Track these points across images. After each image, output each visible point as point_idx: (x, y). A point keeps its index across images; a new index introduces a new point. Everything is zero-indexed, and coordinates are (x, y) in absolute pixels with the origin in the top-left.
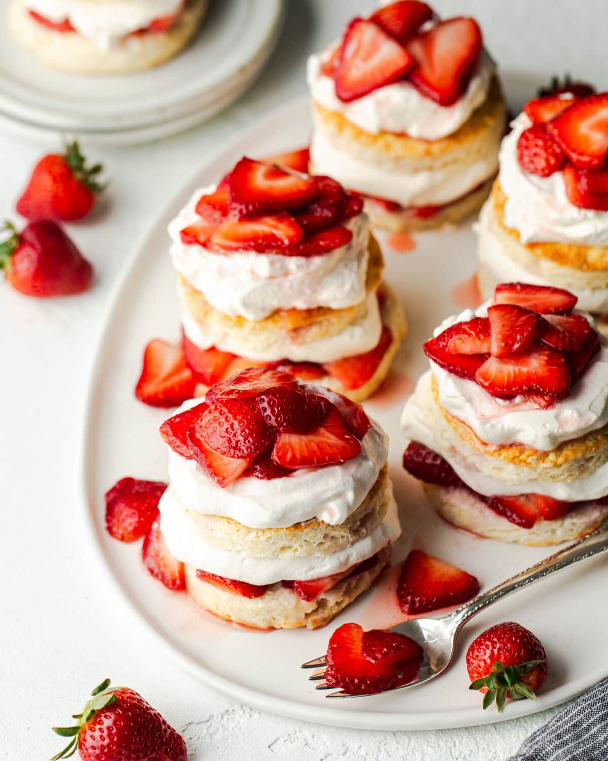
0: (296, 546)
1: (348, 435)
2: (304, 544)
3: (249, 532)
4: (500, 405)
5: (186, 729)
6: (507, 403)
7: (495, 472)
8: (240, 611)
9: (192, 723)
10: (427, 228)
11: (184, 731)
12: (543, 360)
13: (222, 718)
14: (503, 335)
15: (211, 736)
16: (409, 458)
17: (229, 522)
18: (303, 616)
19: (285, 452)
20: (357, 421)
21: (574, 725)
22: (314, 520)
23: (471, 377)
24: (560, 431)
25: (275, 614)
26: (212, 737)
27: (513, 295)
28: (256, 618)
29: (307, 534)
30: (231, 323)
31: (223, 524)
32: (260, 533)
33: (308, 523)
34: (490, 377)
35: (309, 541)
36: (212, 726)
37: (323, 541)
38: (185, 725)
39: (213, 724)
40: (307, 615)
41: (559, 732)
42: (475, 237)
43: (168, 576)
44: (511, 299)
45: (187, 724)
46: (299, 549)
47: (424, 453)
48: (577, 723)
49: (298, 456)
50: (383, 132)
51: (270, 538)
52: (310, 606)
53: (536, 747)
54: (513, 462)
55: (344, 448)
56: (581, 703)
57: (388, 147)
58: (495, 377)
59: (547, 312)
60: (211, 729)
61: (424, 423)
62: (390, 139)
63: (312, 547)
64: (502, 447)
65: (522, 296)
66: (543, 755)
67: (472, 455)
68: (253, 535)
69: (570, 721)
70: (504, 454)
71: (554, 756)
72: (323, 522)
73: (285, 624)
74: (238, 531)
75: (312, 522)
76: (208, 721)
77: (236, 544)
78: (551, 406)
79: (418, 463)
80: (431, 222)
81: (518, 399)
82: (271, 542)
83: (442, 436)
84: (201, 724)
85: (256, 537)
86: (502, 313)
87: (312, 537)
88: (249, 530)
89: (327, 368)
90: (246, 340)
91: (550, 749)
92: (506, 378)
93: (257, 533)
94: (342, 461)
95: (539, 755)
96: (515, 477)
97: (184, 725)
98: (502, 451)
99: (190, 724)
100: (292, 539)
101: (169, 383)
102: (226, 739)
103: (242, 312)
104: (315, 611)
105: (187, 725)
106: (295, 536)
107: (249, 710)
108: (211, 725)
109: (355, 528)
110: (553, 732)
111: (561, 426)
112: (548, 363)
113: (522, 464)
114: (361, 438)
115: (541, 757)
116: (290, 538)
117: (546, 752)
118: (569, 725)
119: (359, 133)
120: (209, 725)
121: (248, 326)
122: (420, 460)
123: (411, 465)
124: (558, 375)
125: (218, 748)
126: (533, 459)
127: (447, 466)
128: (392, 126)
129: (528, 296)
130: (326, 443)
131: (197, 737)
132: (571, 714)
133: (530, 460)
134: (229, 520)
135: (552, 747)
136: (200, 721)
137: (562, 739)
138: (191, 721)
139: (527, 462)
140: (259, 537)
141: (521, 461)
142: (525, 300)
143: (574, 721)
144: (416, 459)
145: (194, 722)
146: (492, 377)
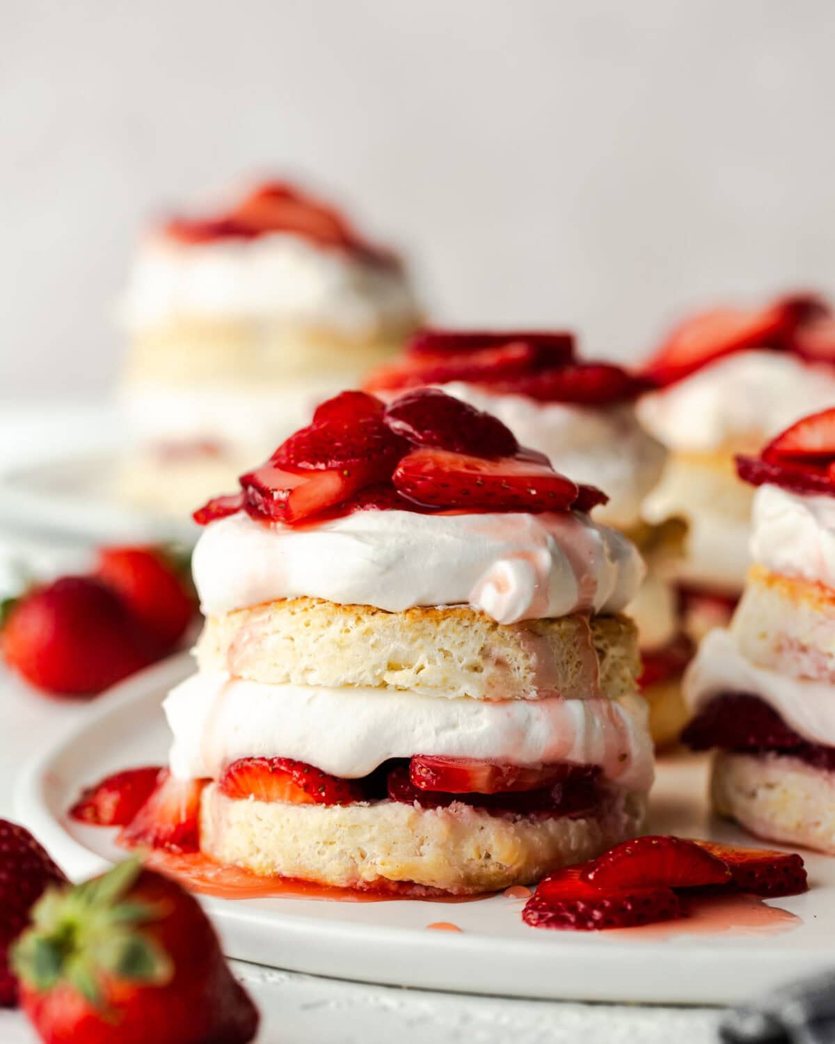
0: (421, 659)
2: (439, 658)
17: (292, 612)
19: (422, 463)
22: (462, 605)
29: (448, 634)
33: (451, 607)
35: (450, 653)
37: (479, 663)
46: (427, 665)
49: (446, 470)
51: (368, 632)
63: (455, 666)
72: (482, 613)
73: (383, 864)
75: (459, 609)
77: (301, 655)
82: (372, 641)
85: (341, 632)
87: (457, 643)
100: (414, 640)
106: (421, 633)
116: (410, 635)
140: (347, 630)
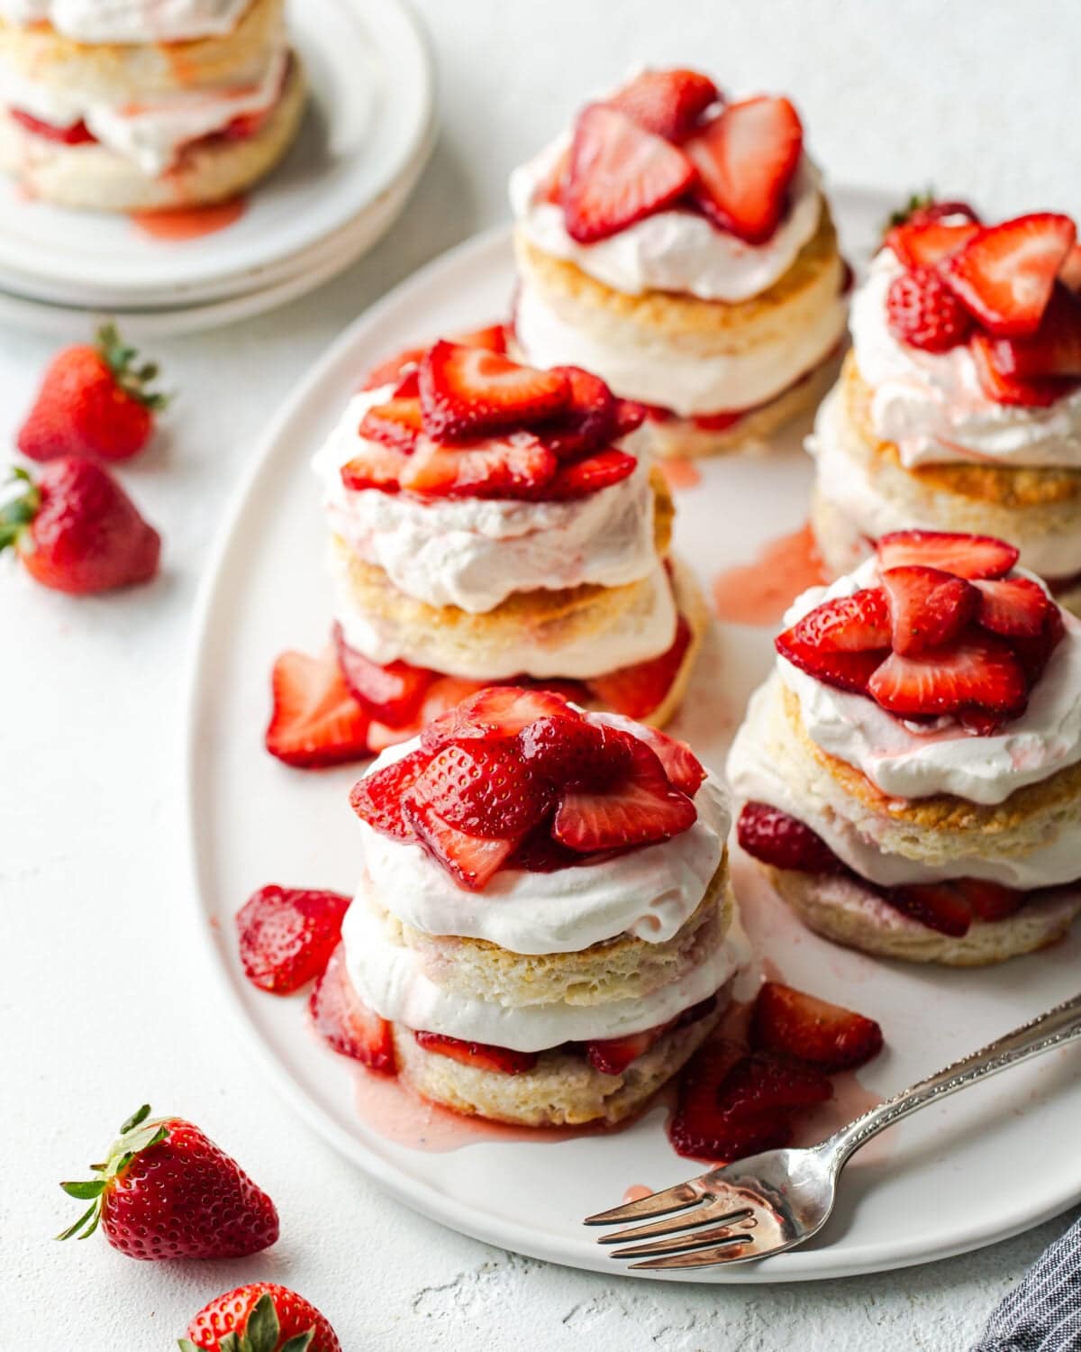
0: (594, 982)
1: (674, 792)
2: (607, 978)
3: (516, 962)
4: (911, 732)
5: (420, 1299)
6: (924, 729)
7: (906, 844)
8: (494, 1097)
9: (429, 1289)
10: (718, 452)
11: (417, 1303)
12: (982, 655)
13: (479, 1278)
14: (912, 617)
15: (463, 1309)
16: (749, 830)
17: (480, 947)
18: (601, 1100)
19: (575, 825)
20: (682, 769)
21: (1073, 1278)
22: (623, 936)
23: (860, 689)
24: (1015, 770)
25: (554, 1101)
26: (466, 1310)
27: (909, 550)
28: (523, 1109)
29: (611, 961)
30: (436, 619)
31: (469, 952)
32: (535, 963)
33: (614, 942)
34: (894, 687)
35: (615, 973)
36: (463, 1291)
37: (638, 971)
38: (418, 1294)
39: (465, 1288)
40: (607, 1099)
41: (1050, 1293)
42: (810, 460)
43: (364, 1045)
44: (908, 557)
45: (421, 1290)
46: (598, 986)
47: (772, 818)
48: (1076, 1275)
49: (596, 831)
50: (650, 293)
51: (552, 970)
52: (612, 1084)
53: (1018, 1321)
54: (937, 827)
55: (670, 814)
56: (1075, 1241)
57: (658, 316)
58: (903, 686)
59: (976, 576)
60: (462, 1296)
61: (773, 771)
62: (661, 302)
63: (620, 982)
64: (917, 803)
65: (927, 549)
66: (1033, 1333)
67: (865, 818)
68: (521, 969)
69: (1064, 1272)
70: (921, 815)
71: (1052, 1333)
72: (638, 939)
73: (570, 1115)
74: (496, 961)
75: (621, 941)
76: (455, 1284)
77: (493, 983)
78: (997, 730)
79: (766, 836)
80: (724, 439)
81: (941, 723)
82: (554, 977)
83: (809, 790)
84: (444, 1291)
85: (527, 971)
86: (906, 581)
87: (620, 966)
88: (516, 958)
89: (592, 687)
90: (462, 647)
91: (1042, 1323)
92: (921, 688)
93: (530, 964)
94: (669, 835)
95: (1027, 1334)
96: (940, 853)
97: (415, 1293)
98: (918, 810)
99: (424, 1291)
100: (587, 970)
101: (321, 725)
102: (490, 1313)
103: (457, 598)
104: (620, 1091)
105: (421, 1294)
106: (592, 965)
107: (522, 1262)
108: (461, 1289)
109: (688, 948)
110: (1039, 1295)
111: (1016, 762)
112: (988, 660)
113: (952, 829)
114: (692, 796)
115: (1030, 1337)
116: (584, 968)
117: (1037, 1328)
118: (1064, 1279)
119: (609, 292)
120: (457, 1292)
121: (466, 623)
122: (769, 831)
123: (752, 841)
124: (1006, 678)
125: (478, 1328)
126: (969, 821)
127: (815, 840)
128: (664, 281)
129: (937, 551)
130: (640, 806)
131: (440, 1312)
132: (1063, 1262)
133: (965, 821)
134: (480, 943)
135: (1046, 1319)
136: (442, 1285)
137: (1059, 1304)
138: (426, 1287)
139: (961, 825)
140: (532, 969)
141: (950, 825)
142: (931, 558)
143: (1071, 1273)
144: (762, 831)
145: (432, 1287)
146: (898, 686)
